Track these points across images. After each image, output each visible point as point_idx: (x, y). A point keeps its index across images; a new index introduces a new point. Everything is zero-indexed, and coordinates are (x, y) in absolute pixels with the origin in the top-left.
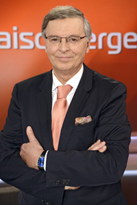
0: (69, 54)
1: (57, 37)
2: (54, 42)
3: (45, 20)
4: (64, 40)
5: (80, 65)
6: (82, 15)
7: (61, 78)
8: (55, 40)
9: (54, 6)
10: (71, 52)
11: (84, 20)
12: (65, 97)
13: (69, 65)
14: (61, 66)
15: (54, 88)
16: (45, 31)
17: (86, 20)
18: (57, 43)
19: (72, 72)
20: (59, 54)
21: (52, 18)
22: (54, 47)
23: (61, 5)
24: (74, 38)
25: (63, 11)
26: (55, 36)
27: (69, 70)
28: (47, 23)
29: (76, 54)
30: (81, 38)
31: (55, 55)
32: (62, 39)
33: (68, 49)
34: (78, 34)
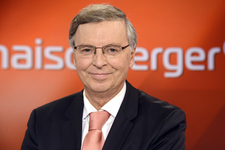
0: (106, 70)
2: (85, 53)
3: (74, 23)
4: (99, 51)
5: (122, 84)
7: (95, 101)
8: (87, 50)
10: (110, 67)
12: (100, 129)
13: (107, 85)
15: (85, 115)
16: (74, 38)
17: (129, 23)
18: (90, 55)
21: (83, 21)
22: (87, 60)
24: (113, 48)
26: (87, 46)
27: (107, 91)
28: (77, 27)
29: (116, 70)
30: (123, 48)
31: (87, 70)
32: (97, 49)
33: (106, 63)
34: (118, 42)
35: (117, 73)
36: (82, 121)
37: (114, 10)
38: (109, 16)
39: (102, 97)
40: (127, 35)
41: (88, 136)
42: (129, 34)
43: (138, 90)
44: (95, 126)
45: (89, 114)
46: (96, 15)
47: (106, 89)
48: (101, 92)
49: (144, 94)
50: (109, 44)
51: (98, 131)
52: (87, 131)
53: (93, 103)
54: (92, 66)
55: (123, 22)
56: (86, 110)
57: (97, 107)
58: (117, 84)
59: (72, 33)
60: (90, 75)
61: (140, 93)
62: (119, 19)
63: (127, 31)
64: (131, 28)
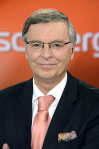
0: (52, 61)
1: (39, 42)
2: (35, 47)
3: (26, 23)
4: (46, 46)
5: (64, 72)
6: (66, 19)
8: (37, 45)
9: (37, 9)
10: (55, 59)
11: (68, 24)
12: (47, 109)
13: (52, 73)
14: (42, 73)
15: (34, 98)
16: (26, 35)
18: (39, 49)
19: (55, 80)
20: (40, 61)
21: (34, 21)
23: (44, 8)
24: (57, 43)
25: (45, 14)
27: (52, 78)
28: (29, 27)
29: (59, 61)
30: (66, 44)
31: (37, 61)
32: (45, 44)
33: (51, 55)
34: (62, 39)
35: (60, 64)
36: (31, 104)
38: (54, 18)
40: (69, 33)
41: (37, 115)
43: (76, 79)
44: (42, 108)
45: (38, 98)
47: (51, 77)
48: (47, 79)
49: (82, 82)
50: (54, 40)
51: (45, 112)
53: (41, 88)
54: (40, 58)
55: (66, 23)
56: (35, 95)
57: (44, 91)
58: (60, 73)
60: (39, 66)
61: (78, 81)
62: (63, 20)
64: (72, 28)
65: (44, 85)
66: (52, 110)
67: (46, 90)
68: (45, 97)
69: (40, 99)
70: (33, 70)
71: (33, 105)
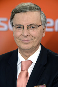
2: (18, 29)
27: (30, 49)
29: (35, 38)
30: (38, 26)
31: (19, 38)
32: (24, 27)
33: (29, 34)
34: (36, 23)
35: (35, 40)
37: (34, 6)
38: (31, 9)
39: (27, 52)
40: (41, 19)
41: (20, 74)
42: (42, 18)
43: (47, 49)
44: (24, 69)
45: (21, 62)
46: (24, 8)
47: (29, 48)
51: (26, 71)
52: (20, 71)
54: (22, 36)
57: (25, 58)
59: (12, 18)
60: (21, 41)
61: (48, 51)
62: (37, 10)
63: (41, 17)
64: (43, 16)
65: (25, 54)
66: (30, 70)
67: (26, 57)
68: (26, 62)
69: (23, 63)
70: (17, 44)
71: (18, 67)
